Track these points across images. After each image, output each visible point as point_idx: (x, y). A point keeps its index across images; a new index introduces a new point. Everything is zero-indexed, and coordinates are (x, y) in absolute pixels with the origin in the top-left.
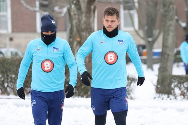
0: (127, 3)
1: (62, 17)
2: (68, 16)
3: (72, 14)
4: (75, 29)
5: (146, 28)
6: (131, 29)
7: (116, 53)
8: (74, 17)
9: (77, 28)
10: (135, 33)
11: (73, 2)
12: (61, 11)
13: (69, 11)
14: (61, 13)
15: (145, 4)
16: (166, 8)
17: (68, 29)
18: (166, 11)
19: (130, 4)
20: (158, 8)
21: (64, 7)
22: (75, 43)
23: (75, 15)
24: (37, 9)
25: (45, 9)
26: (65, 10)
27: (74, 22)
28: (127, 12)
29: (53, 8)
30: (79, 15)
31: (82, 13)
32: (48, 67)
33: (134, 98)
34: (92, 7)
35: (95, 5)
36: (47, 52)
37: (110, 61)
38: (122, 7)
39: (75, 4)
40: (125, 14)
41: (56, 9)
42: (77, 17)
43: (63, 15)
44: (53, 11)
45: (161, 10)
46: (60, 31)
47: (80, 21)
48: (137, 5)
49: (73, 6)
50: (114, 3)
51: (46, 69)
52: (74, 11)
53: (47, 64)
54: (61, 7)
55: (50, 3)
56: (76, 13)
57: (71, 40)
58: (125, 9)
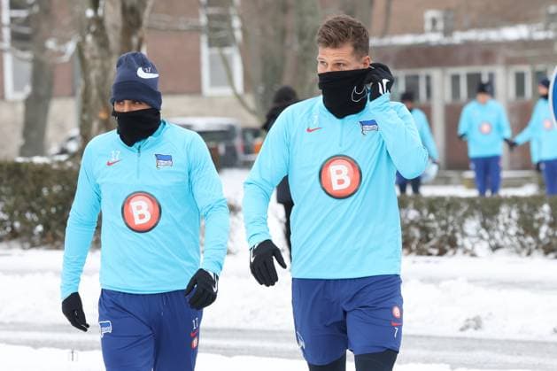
0: (217, 30)
1: (64, 64)
2: (77, 63)
3: (87, 55)
4: (94, 92)
5: (261, 89)
6: (227, 91)
7: (355, 162)
8: (91, 63)
9: (98, 88)
10: (235, 100)
11: (88, 28)
12: (62, 48)
13: (80, 49)
14: (62, 54)
15: (258, 32)
16: (306, 43)
17: (80, 91)
18: (306, 49)
19: (222, 34)
20: (288, 42)
21: (69, 39)
22: (95, 125)
23: (94, 58)
24: (6, 44)
25: (24, 44)
26: (71, 47)
27: (93, 75)
28: (216, 51)
29: (44, 43)
30: (103, 59)
31: (110, 54)
32: (142, 217)
33: (234, 250)
34: (135, 40)
35: (140, 34)
36: (138, 171)
37: (336, 187)
38: (204, 39)
39: (95, 34)
40: (211, 57)
41: (51, 44)
42: (98, 63)
43: (66, 58)
44: (43, 49)
45: (295, 46)
46: (60, 96)
47: (105, 72)
48: (238, 35)
49: (89, 38)
50: (185, 31)
51: (138, 222)
52: (92, 49)
53: (139, 208)
54: (63, 41)
55: (36, 31)
56: (96, 53)
57: (86, 117)
58: (211, 45)
